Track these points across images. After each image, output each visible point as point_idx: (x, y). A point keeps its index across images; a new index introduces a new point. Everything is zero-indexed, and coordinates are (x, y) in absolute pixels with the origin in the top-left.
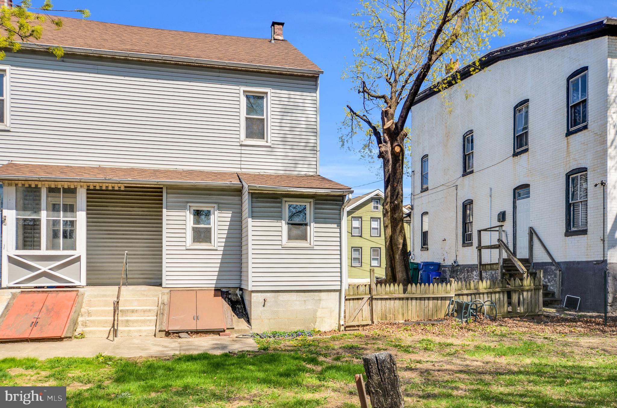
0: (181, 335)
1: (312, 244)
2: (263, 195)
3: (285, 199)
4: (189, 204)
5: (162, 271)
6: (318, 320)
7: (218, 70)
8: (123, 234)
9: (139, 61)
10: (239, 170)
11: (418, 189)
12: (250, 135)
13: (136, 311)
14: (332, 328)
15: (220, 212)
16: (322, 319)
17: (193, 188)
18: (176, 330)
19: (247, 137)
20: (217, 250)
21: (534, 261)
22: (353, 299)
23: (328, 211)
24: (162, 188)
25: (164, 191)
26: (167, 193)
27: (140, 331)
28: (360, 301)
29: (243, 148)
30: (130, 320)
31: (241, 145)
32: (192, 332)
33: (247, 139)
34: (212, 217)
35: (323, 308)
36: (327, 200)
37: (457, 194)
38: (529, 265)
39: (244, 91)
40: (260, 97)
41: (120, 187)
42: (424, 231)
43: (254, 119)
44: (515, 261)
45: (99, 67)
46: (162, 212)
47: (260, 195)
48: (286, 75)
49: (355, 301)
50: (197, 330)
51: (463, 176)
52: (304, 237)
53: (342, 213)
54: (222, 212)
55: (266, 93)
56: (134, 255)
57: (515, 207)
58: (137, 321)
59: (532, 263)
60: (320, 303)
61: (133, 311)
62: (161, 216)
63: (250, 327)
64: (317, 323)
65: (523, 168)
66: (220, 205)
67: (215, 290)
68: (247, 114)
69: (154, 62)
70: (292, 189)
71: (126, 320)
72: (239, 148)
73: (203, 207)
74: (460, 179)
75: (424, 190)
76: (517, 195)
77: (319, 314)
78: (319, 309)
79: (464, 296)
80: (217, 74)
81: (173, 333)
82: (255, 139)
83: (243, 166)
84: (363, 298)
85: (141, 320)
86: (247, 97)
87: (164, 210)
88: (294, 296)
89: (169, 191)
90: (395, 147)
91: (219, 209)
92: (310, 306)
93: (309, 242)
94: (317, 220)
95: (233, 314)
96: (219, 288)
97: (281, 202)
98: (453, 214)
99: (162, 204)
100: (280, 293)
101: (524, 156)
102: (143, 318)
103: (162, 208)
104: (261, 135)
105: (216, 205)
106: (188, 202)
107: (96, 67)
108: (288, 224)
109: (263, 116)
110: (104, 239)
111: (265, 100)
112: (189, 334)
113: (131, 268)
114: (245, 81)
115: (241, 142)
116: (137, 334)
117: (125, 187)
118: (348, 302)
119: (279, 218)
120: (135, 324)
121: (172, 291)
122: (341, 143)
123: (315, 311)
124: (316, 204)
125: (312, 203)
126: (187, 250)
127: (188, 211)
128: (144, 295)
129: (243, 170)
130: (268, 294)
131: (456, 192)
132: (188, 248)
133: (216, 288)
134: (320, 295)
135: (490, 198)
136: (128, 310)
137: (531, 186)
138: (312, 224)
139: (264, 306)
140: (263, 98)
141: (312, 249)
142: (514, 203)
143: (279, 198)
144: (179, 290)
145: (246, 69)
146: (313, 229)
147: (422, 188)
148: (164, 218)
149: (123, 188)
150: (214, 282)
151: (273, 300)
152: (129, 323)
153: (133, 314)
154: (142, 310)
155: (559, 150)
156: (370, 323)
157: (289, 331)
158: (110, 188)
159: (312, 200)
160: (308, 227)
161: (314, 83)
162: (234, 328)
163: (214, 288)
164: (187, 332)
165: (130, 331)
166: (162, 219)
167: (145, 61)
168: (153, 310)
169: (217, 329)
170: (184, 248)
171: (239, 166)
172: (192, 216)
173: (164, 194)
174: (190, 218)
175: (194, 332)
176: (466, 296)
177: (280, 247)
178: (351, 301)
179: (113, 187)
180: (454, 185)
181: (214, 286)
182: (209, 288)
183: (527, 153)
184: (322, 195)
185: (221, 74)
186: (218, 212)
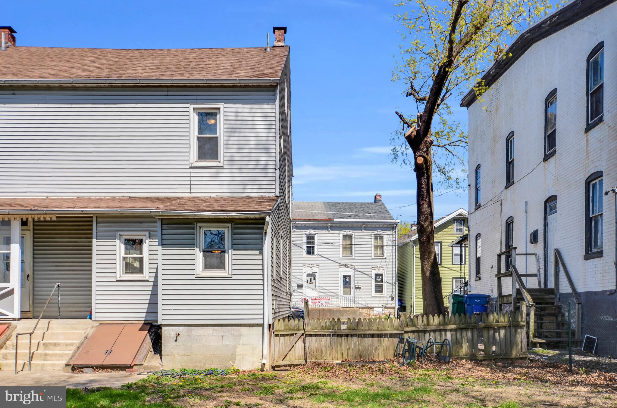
0: (85, 370)
1: (230, 273)
2: (175, 222)
3: (199, 224)
4: (119, 233)
5: (92, 303)
6: (238, 358)
7: (166, 89)
8: (70, 266)
9: (86, 87)
10: (189, 194)
11: (473, 206)
12: (202, 155)
13: (59, 344)
14: (254, 368)
15: (151, 240)
16: (243, 357)
17: (132, 216)
18: (81, 365)
19: (199, 159)
20: (148, 281)
21: (561, 292)
22: (284, 335)
23: (249, 236)
24: (92, 217)
25: (94, 220)
26: (97, 222)
27: (53, 365)
28: (292, 337)
29: (193, 170)
30: (49, 354)
31: (191, 168)
32: (97, 368)
33: (199, 160)
34: (144, 246)
35: (243, 345)
36: (247, 224)
37: (501, 211)
38: (554, 296)
39: (195, 109)
40: (213, 114)
41: (52, 218)
42: (478, 256)
43: (206, 138)
44: (523, 291)
45: (48, 97)
46: (91, 242)
47: (172, 221)
48: (240, 87)
49: (286, 337)
50: (103, 365)
51: (506, 189)
52: (221, 266)
53: (264, 238)
54: (153, 240)
55: (219, 109)
56: (81, 287)
57: (546, 225)
58: (55, 355)
59: (558, 295)
60: (240, 339)
61: (55, 345)
62: (91, 246)
63: (161, 363)
64: (236, 361)
65: (551, 175)
66: (151, 233)
67: (144, 324)
68: (199, 134)
69: (100, 87)
70: (203, 213)
71: (44, 353)
72: (189, 170)
73: (136, 236)
74: (504, 192)
75: (478, 207)
76: (548, 209)
77: (239, 351)
78: (239, 346)
79: (420, 334)
80: (166, 93)
81: (79, 368)
82: (207, 160)
83: (192, 190)
84: (296, 334)
85: (59, 354)
86: (200, 115)
87: (94, 240)
88: (210, 330)
89: (99, 220)
90: (417, 157)
91: (150, 238)
92: (228, 342)
93: (227, 271)
94: (235, 246)
95: (152, 349)
96: (150, 322)
97: (194, 228)
98: (498, 235)
99: (92, 234)
100: (194, 328)
101: (552, 160)
102: (61, 352)
103: (91, 238)
104: (214, 155)
105: (147, 233)
106: (118, 231)
107: (44, 97)
108: (204, 251)
109: (216, 134)
110: (51, 271)
111: (218, 116)
112: (95, 369)
113: (64, 301)
114: (195, 97)
115: (191, 164)
116: (51, 369)
117: (57, 217)
118: (278, 338)
119: (192, 245)
120: (53, 358)
121: (102, 323)
122: (393, 156)
123: (235, 348)
124: (234, 228)
125: (230, 228)
126: (117, 281)
127: (119, 241)
128: (74, 328)
129: (193, 194)
130: (181, 329)
131: (500, 209)
132: (118, 279)
133: (146, 322)
134: (240, 330)
135: (525, 214)
136: (50, 344)
137: (558, 198)
138: (230, 251)
139: (176, 341)
140: (216, 114)
141: (229, 278)
142: (545, 219)
143: (193, 224)
144: (108, 324)
145: (196, 85)
146: (230, 256)
147: (476, 205)
148: (94, 248)
149: (54, 219)
150: (144, 315)
151: (187, 334)
152: (48, 357)
153: (56, 348)
154: (64, 343)
155: (580, 150)
156: (304, 362)
157: (204, 370)
158: (42, 219)
159: (230, 225)
160: (227, 255)
161: (272, 93)
162: (142, 365)
163: (143, 322)
164: (93, 368)
165: (44, 364)
166: (91, 250)
167: (92, 87)
168: (75, 343)
169: (125, 365)
170: (114, 279)
171: (189, 190)
172: (123, 246)
173: (94, 224)
174: (120, 248)
175: (100, 367)
176: (423, 334)
177: (193, 277)
178: (282, 338)
179: (44, 218)
180: (499, 200)
181: (143, 319)
182: (136, 322)
183: (555, 156)
184: (240, 219)
185: (169, 93)
186: (149, 240)
